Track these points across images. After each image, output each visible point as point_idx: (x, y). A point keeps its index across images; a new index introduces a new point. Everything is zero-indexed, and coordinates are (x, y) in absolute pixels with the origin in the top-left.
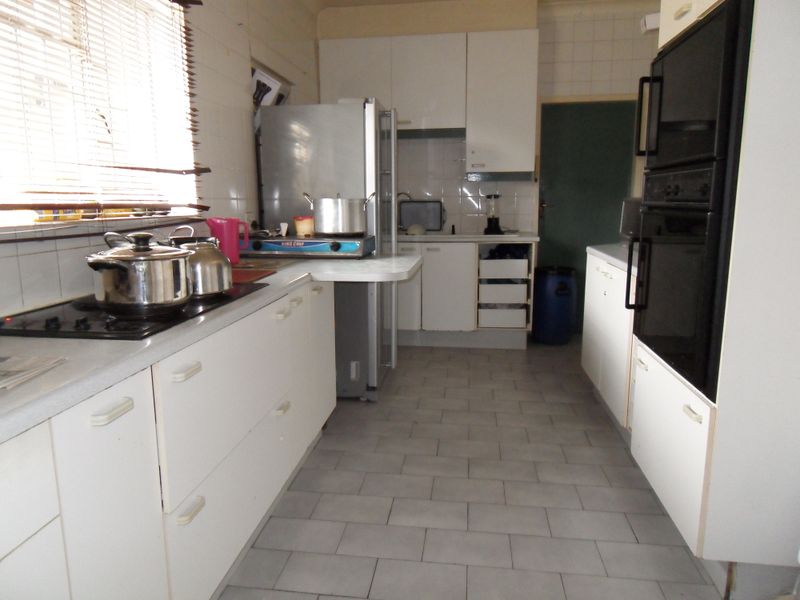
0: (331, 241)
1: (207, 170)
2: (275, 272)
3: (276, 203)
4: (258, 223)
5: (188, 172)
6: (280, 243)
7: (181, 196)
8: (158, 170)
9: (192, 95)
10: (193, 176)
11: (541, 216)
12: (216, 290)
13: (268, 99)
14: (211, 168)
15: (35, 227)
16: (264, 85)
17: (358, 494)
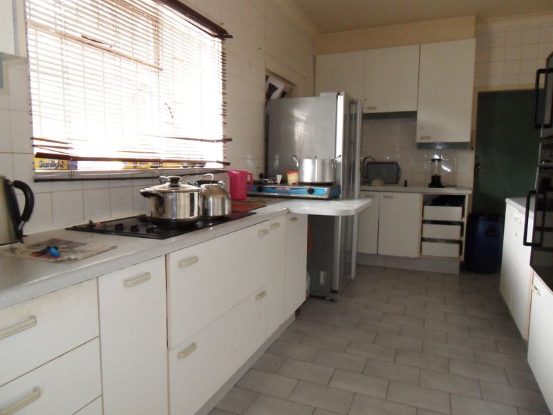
0: (308, 187)
1: (230, 140)
2: (265, 206)
3: (277, 162)
4: (264, 174)
5: (218, 141)
6: (274, 188)
7: (213, 156)
8: (202, 140)
9: (224, 94)
10: (221, 144)
11: (476, 175)
12: (220, 214)
13: (276, 95)
14: (233, 139)
15: (121, 171)
16: (274, 86)
17: (311, 362)
